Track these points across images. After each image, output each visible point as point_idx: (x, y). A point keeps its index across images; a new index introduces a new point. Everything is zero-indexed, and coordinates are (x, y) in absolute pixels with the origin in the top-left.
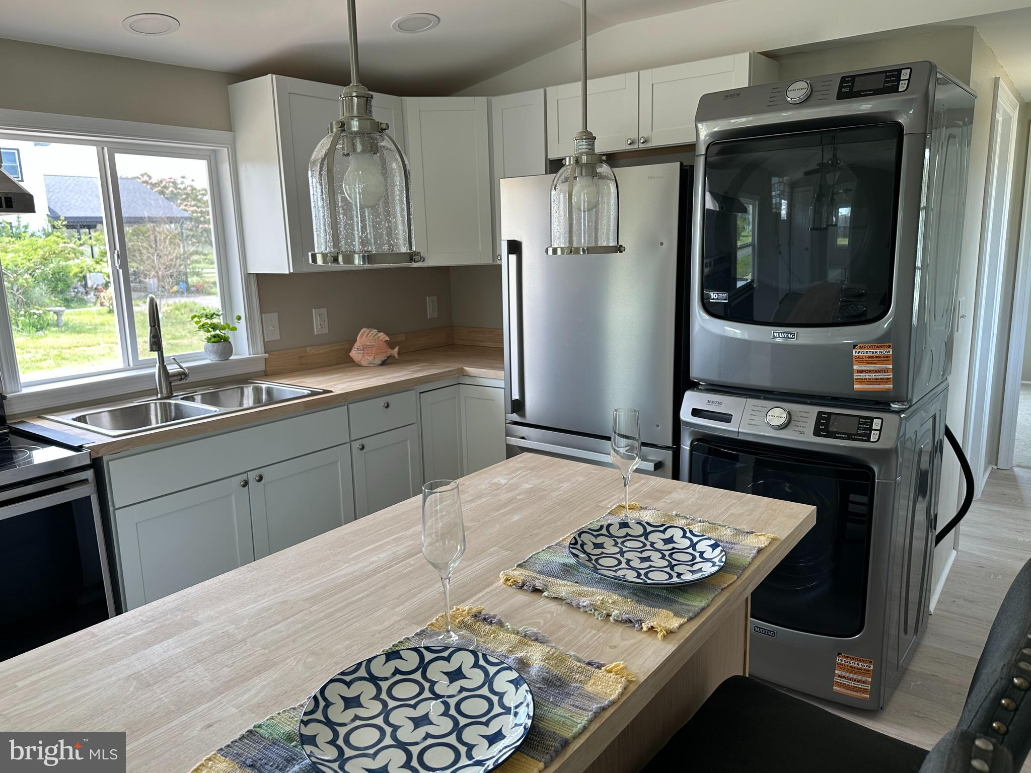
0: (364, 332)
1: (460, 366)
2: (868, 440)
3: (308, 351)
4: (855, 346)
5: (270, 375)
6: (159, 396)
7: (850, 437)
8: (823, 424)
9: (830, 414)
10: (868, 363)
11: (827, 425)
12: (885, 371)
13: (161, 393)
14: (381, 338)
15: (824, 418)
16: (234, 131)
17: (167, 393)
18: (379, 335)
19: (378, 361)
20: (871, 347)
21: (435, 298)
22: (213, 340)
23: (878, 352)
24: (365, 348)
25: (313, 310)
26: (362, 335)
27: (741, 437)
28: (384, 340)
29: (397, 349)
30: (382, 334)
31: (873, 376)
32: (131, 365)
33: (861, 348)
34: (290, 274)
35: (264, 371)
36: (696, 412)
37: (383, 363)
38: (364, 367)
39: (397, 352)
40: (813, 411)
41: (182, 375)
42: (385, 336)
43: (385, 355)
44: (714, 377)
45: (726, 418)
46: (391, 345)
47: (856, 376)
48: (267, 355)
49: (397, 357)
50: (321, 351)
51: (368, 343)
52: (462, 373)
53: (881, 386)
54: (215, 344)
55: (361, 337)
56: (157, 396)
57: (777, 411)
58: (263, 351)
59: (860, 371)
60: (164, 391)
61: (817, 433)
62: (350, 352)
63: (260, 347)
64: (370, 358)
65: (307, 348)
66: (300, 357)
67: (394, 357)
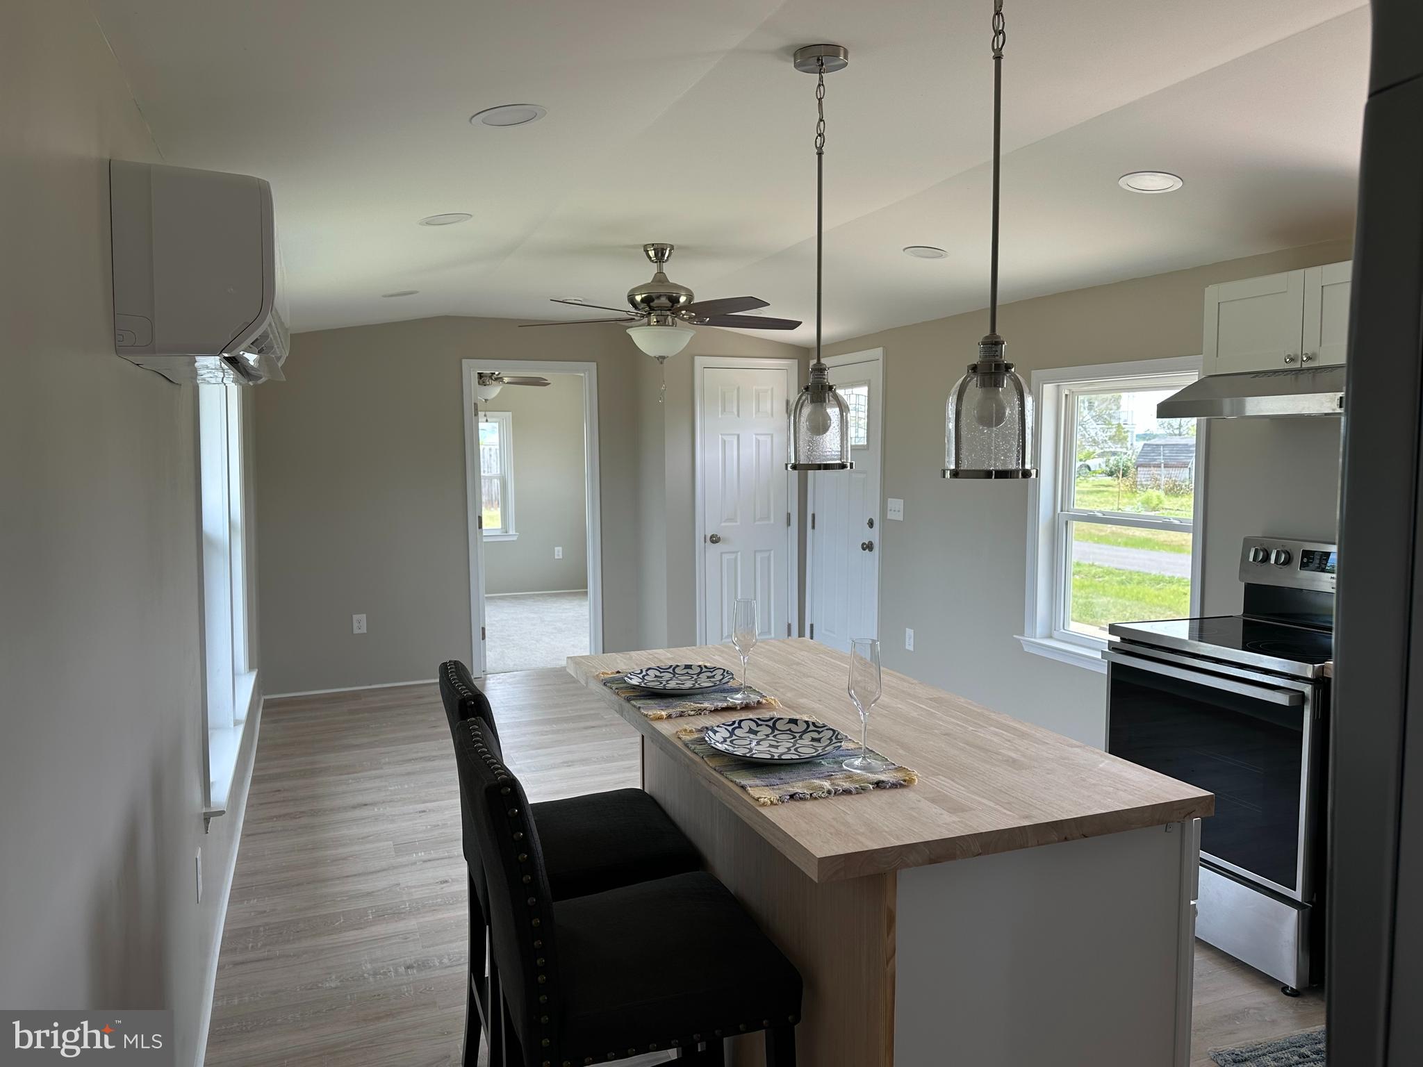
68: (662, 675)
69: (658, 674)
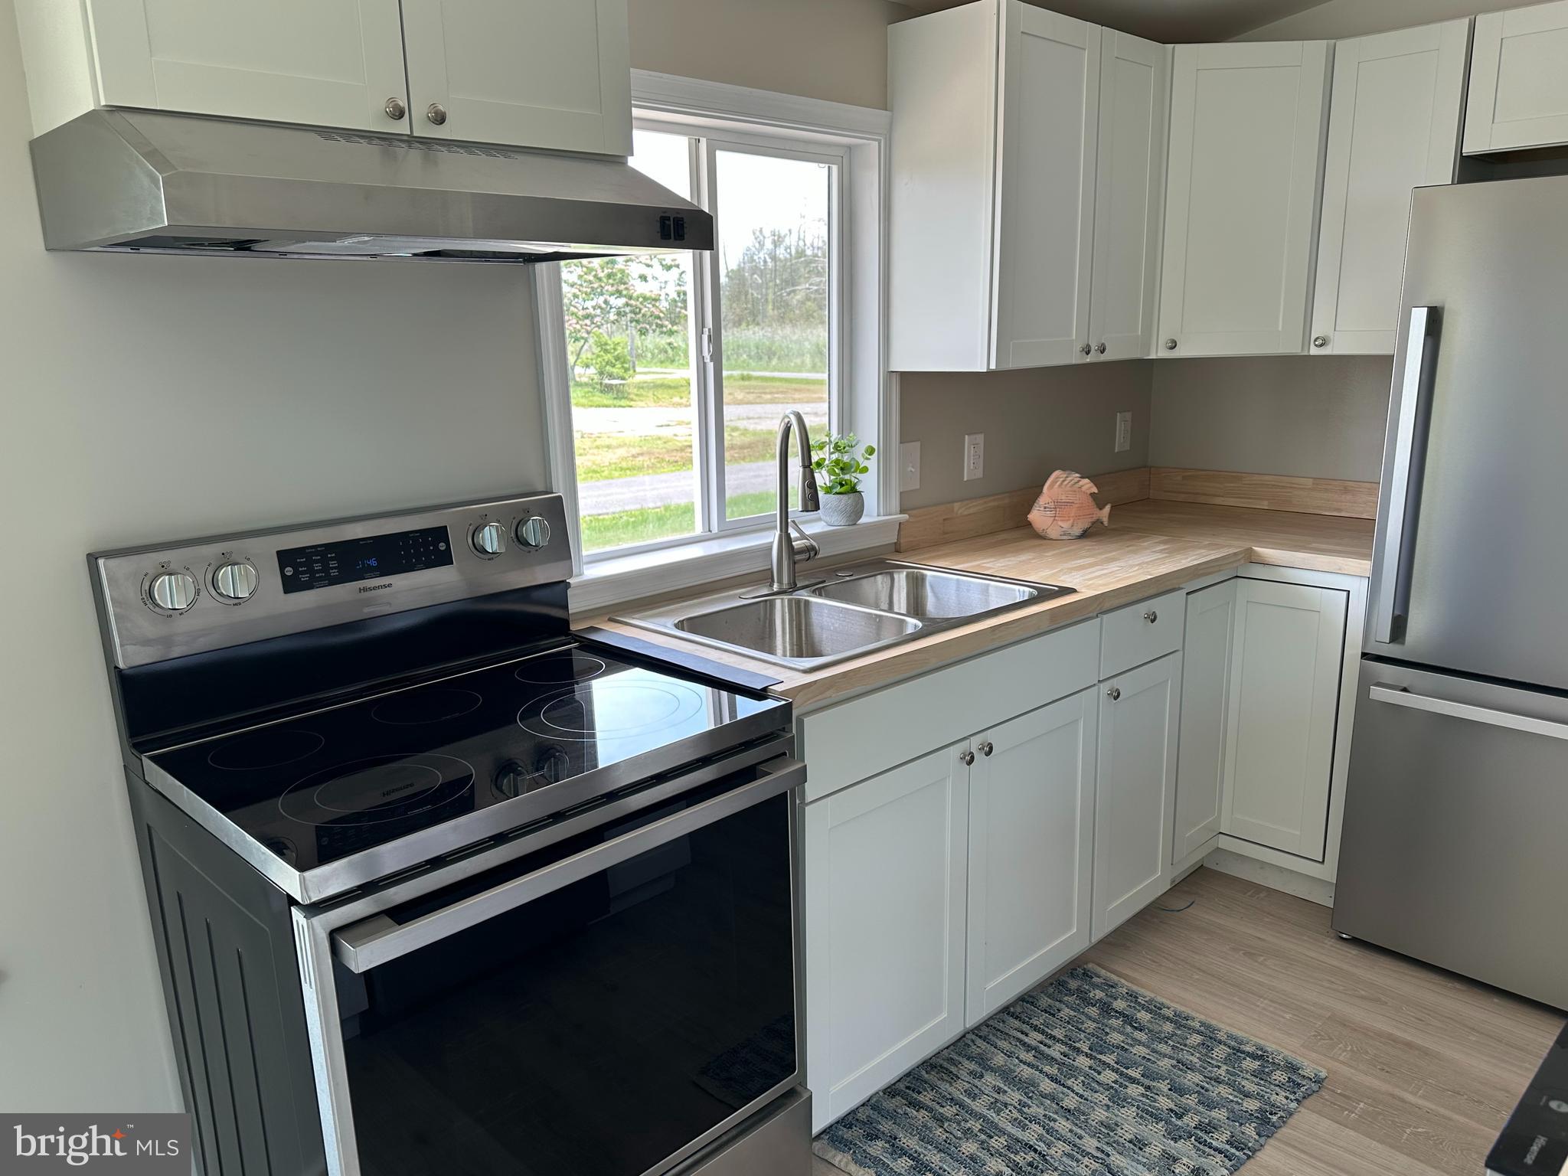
0: (1056, 477)
1: (1247, 545)
3: (956, 509)
5: (906, 551)
6: (776, 587)
13: (780, 582)
14: (1084, 489)
16: (892, 111)
17: (789, 583)
18: (1081, 483)
19: (1077, 531)
21: (1128, 415)
22: (838, 489)
24: (1058, 506)
25: (967, 436)
26: (1054, 482)
28: (1089, 492)
29: (1108, 508)
30: (1087, 481)
32: (715, 529)
35: (895, 543)
37: (1085, 535)
38: (1051, 539)
39: (1107, 515)
41: (811, 551)
42: (1092, 484)
43: (1090, 520)
46: (1098, 501)
48: (905, 516)
49: (1106, 524)
50: (971, 511)
51: (1064, 498)
52: (1252, 559)
54: (841, 496)
55: (1052, 486)
56: (771, 585)
58: (898, 509)
60: (785, 580)
62: (1029, 513)
63: (895, 503)
64: (1066, 525)
65: (956, 504)
66: (944, 520)
67: (1102, 523)
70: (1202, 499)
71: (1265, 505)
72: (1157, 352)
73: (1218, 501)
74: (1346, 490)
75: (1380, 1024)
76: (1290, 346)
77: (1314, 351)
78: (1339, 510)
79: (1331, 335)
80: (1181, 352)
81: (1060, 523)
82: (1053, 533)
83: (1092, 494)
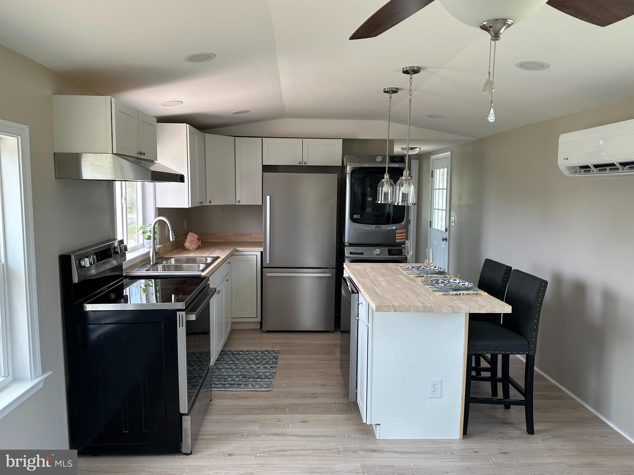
0: (190, 234)
2: (402, 255)
4: (397, 229)
7: (398, 255)
8: (390, 252)
9: (391, 249)
10: (400, 234)
11: (391, 252)
12: (404, 236)
14: (195, 237)
15: (390, 250)
20: (401, 229)
23: (402, 231)
24: (192, 241)
27: (367, 259)
29: (200, 242)
30: (196, 235)
31: (401, 237)
33: (398, 230)
34: (189, 208)
36: (351, 253)
37: (197, 249)
40: (386, 249)
43: (197, 245)
44: (353, 241)
45: (362, 254)
47: (397, 238)
49: (200, 246)
51: (192, 239)
52: (235, 250)
53: (403, 240)
55: (189, 236)
57: (378, 250)
59: (398, 236)
61: (389, 255)
62: (185, 243)
64: (194, 246)
68: (444, 281)
69: (443, 281)
70: (206, 240)
71: (222, 241)
72: (206, 203)
73: (210, 241)
74: (241, 235)
75: (281, 342)
76: (233, 203)
77: (237, 204)
78: (240, 240)
79: (241, 200)
80: (212, 204)
81: (192, 246)
82: (191, 249)
83: (197, 238)
